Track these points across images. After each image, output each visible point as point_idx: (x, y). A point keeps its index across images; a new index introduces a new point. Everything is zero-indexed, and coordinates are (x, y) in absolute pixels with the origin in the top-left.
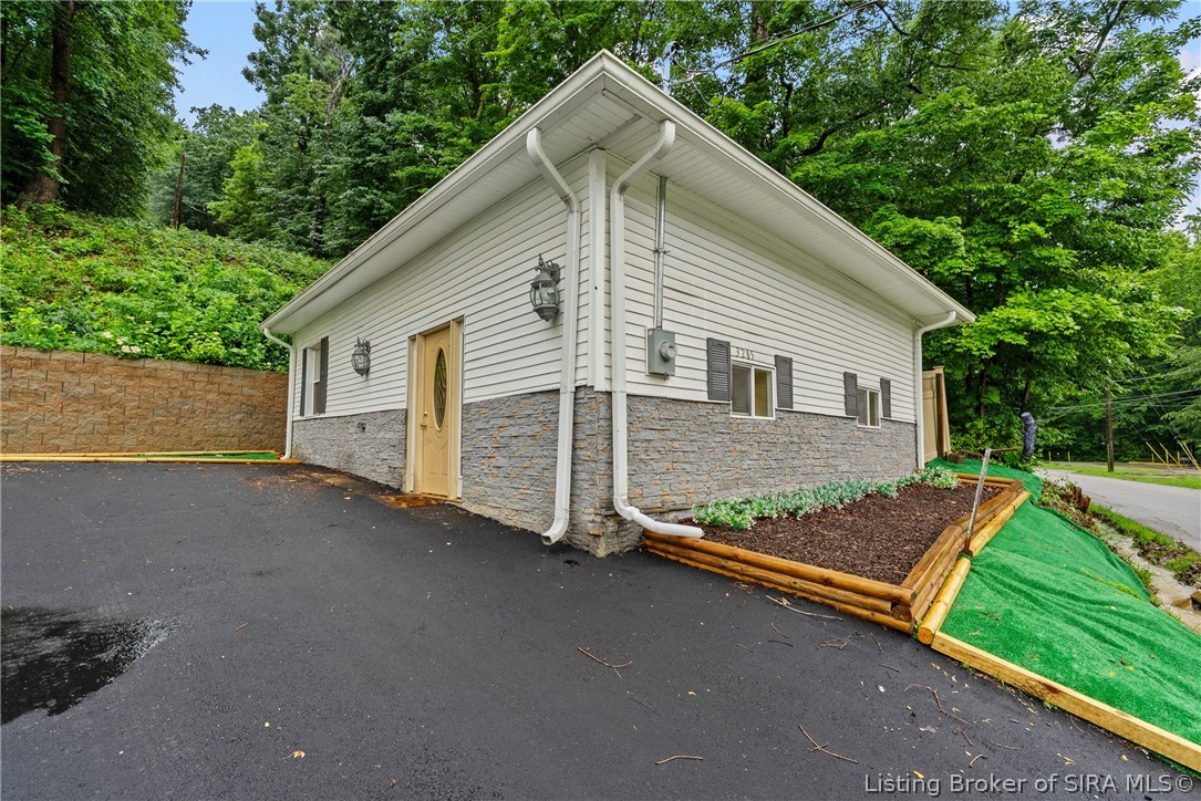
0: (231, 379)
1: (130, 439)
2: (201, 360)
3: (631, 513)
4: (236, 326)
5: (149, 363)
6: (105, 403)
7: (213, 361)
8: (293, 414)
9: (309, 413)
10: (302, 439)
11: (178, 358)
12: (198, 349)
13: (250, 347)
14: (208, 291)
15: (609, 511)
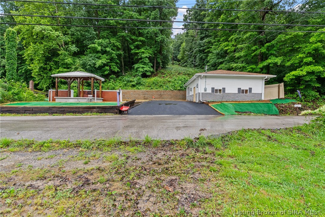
0: (181, 92)
1: (173, 99)
2: (178, 90)
3: (201, 100)
4: (181, 85)
5: (174, 91)
6: (171, 95)
7: (179, 90)
8: (187, 96)
9: (188, 95)
10: (188, 99)
11: (176, 90)
12: (178, 89)
13: (183, 88)
14: (178, 81)
15: (200, 100)
